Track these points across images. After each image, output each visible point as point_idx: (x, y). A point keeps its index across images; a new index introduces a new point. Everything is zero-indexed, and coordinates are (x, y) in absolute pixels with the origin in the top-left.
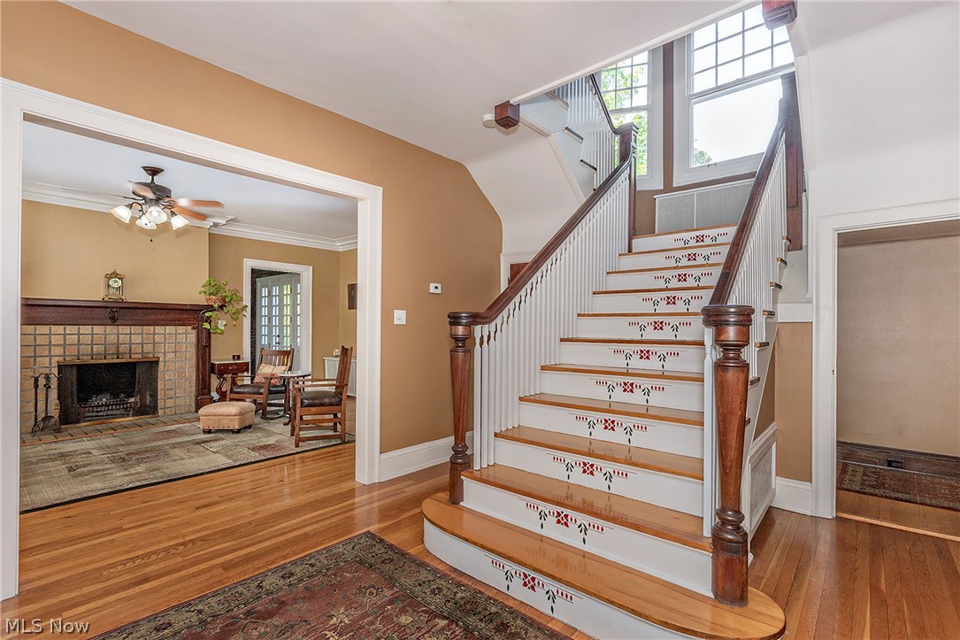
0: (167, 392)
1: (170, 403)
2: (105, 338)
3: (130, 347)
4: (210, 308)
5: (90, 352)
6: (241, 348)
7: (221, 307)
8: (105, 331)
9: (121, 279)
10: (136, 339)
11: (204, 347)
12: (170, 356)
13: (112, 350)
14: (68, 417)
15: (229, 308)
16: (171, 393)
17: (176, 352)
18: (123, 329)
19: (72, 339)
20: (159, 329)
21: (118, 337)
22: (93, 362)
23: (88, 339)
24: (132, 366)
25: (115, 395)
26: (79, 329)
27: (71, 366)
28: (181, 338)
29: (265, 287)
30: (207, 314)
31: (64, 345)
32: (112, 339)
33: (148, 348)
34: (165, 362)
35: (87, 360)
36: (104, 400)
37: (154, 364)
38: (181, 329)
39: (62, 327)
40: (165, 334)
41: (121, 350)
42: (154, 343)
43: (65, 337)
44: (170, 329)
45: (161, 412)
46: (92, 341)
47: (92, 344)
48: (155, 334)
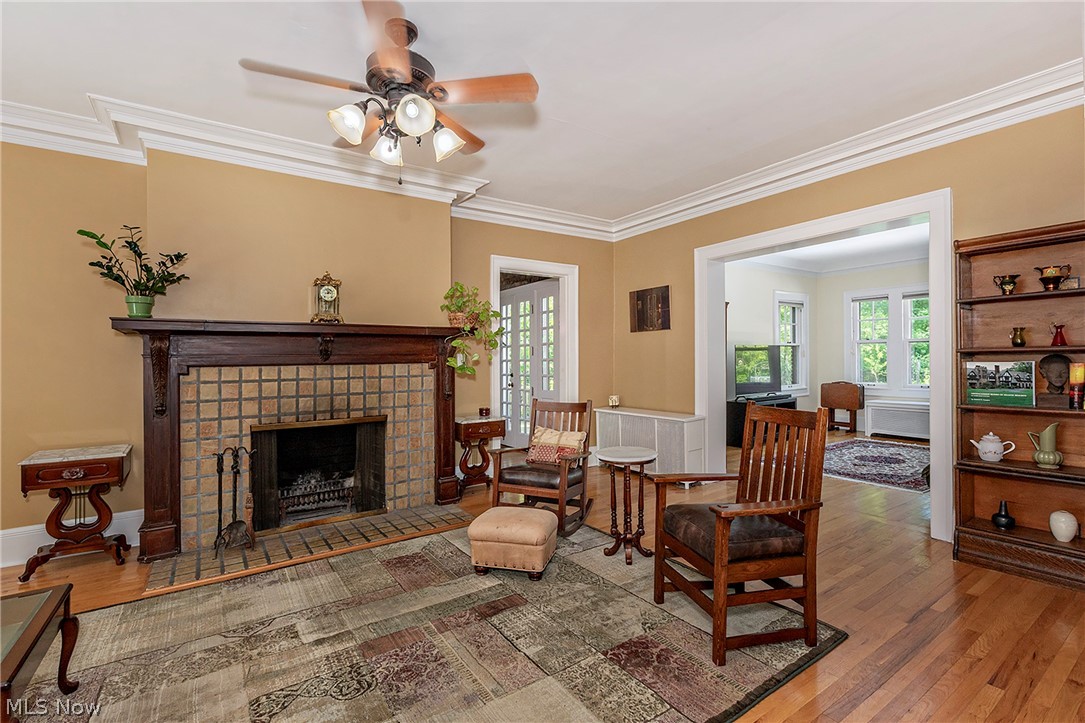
0: (398, 471)
1: (402, 490)
2: (315, 386)
3: (349, 399)
4: (456, 332)
5: (294, 410)
6: (488, 397)
7: (472, 330)
8: (315, 374)
9: (337, 287)
10: (357, 386)
11: (445, 400)
12: (401, 412)
13: (324, 405)
14: (266, 517)
15: (480, 333)
16: (403, 474)
17: (408, 406)
18: (341, 371)
19: (270, 389)
20: (387, 369)
21: (332, 383)
22: (299, 425)
23: (290, 388)
24: (350, 429)
25: (327, 475)
26: (280, 372)
27: (270, 432)
28: (416, 382)
29: (524, 301)
30: (454, 344)
31: (260, 399)
32: (324, 386)
33: (372, 400)
34: (394, 423)
35: (289, 421)
36: (313, 481)
37: (380, 424)
38: (415, 368)
39: (256, 369)
40: (394, 377)
41: (337, 405)
42: (380, 392)
43: (260, 386)
44: (401, 369)
45: (389, 505)
46: (297, 391)
47: (298, 396)
48: (380, 377)
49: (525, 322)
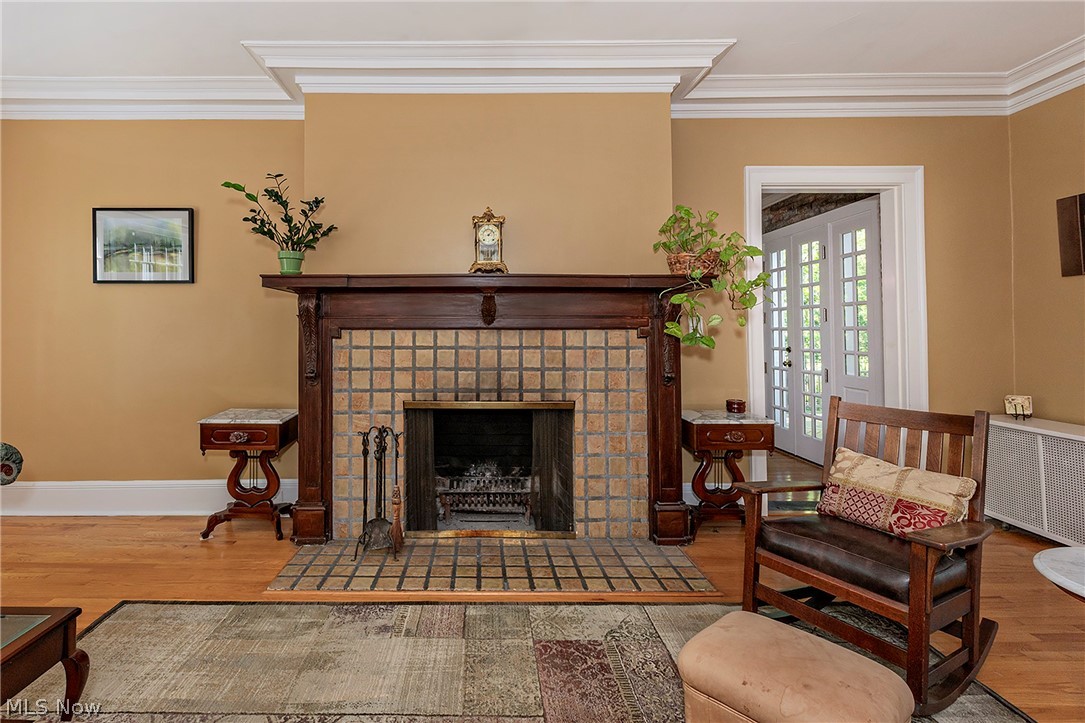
0: (592, 483)
1: (597, 509)
2: (478, 357)
3: (521, 377)
4: (682, 283)
5: (452, 386)
6: (743, 382)
7: (708, 279)
8: (478, 341)
9: (500, 225)
10: (532, 359)
11: (664, 384)
12: (596, 399)
13: (489, 382)
14: (421, 516)
15: (724, 285)
16: (598, 487)
17: (606, 390)
18: (511, 338)
19: (425, 357)
20: (574, 337)
21: (499, 354)
22: (458, 405)
23: (447, 358)
24: (524, 416)
25: (505, 470)
26: (436, 337)
27: (426, 411)
28: (618, 358)
29: (809, 241)
30: (676, 299)
31: (414, 369)
32: (489, 357)
33: (554, 379)
34: (585, 412)
35: (447, 402)
36: (488, 474)
37: (565, 413)
38: (617, 337)
39: (410, 333)
40: (584, 348)
41: (505, 384)
42: (564, 369)
43: (414, 354)
44: (594, 337)
45: (579, 529)
46: (456, 362)
47: (457, 369)
48: (565, 348)
49: (810, 274)
